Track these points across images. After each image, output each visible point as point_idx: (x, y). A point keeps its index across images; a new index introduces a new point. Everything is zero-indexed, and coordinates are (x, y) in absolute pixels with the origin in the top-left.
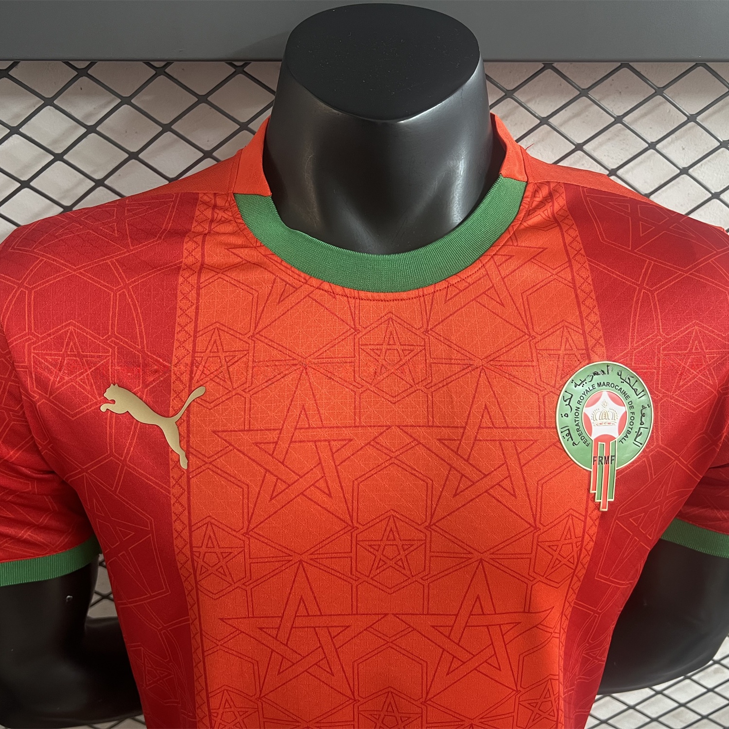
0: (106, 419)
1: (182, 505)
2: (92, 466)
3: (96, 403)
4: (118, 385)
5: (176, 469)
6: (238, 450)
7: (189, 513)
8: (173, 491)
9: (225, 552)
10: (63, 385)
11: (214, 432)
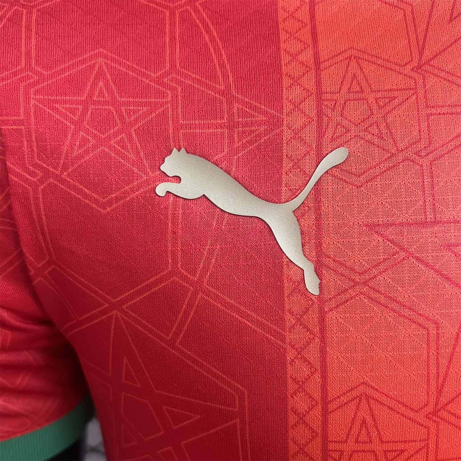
0: (166, 208)
1: (309, 363)
2: (132, 297)
3: (147, 182)
4: (186, 150)
5: (296, 297)
6: (417, 259)
7: (324, 377)
8: (290, 336)
9: (392, 451)
10: (87, 152)
11: (371, 227)
